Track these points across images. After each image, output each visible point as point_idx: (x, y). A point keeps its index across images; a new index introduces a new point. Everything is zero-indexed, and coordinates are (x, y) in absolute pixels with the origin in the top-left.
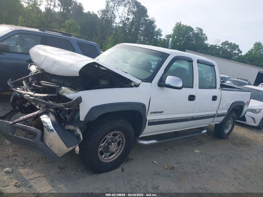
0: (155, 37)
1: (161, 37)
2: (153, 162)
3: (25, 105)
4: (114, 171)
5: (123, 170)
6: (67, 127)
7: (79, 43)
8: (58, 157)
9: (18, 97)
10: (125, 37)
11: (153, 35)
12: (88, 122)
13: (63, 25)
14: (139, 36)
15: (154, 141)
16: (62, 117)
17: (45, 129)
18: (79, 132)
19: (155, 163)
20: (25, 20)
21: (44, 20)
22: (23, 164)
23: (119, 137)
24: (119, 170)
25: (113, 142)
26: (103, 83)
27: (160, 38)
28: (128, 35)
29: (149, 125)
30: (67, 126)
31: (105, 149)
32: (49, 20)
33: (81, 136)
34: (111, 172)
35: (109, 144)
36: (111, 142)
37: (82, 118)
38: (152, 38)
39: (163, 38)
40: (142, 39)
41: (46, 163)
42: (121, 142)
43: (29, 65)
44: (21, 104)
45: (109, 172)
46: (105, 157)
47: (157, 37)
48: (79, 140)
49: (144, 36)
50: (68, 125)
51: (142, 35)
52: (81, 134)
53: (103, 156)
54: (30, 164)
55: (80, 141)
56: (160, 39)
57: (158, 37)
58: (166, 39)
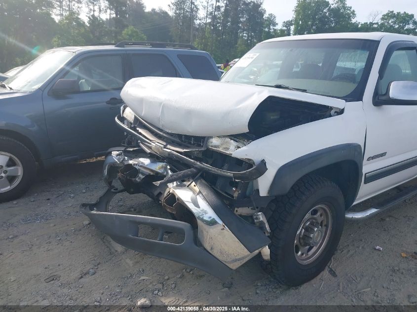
0: (267, 30)
1: (275, 28)
2: (375, 249)
3: (135, 180)
4: (319, 277)
5: (333, 273)
6: (237, 211)
7: (182, 57)
8: (231, 269)
9: (118, 167)
10: (219, 39)
11: (263, 27)
12: (274, 198)
13: (120, 37)
14: (241, 32)
15: (373, 211)
16: (225, 194)
17: (199, 222)
18: (261, 217)
19: (379, 250)
20: (63, 41)
21: (91, 36)
22: (160, 286)
23: (321, 215)
24: (325, 273)
25: (316, 226)
26: (272, 118)
27: (273, 29)
28: (223, 34)
29: (365, 183)
30: (236, 209)
31: (302, 241)
32: (97, 34)
33: (267, 226)
34: (315, 279)
35: (309, 230)
36: (311, 226)
37: (263, 191)
38: (261, 31)
39: (279, 29)
40: (245, 36)
41: (197, 278)
42: (325, 223)
43: (122, 108)
44: (128, 178)
45: (313, 281)
46: (302, 254)
47: (270, 29)
48: (265, 233)
49: (248, 30)
50: (238, 208)
51: (244, 30)
52: (265, 221)
53: (300, 253)
54: (174, 285)
55: (267, 234)
56: (275, 30)
57: (271, 27)
58: (285, 28)
